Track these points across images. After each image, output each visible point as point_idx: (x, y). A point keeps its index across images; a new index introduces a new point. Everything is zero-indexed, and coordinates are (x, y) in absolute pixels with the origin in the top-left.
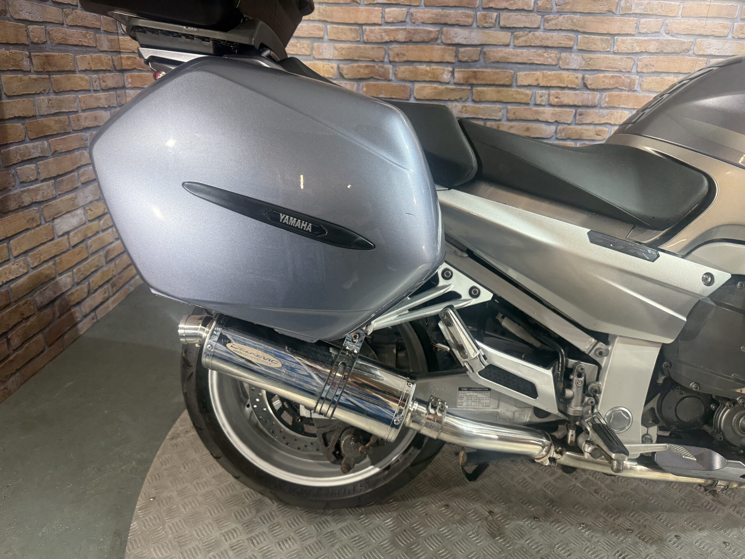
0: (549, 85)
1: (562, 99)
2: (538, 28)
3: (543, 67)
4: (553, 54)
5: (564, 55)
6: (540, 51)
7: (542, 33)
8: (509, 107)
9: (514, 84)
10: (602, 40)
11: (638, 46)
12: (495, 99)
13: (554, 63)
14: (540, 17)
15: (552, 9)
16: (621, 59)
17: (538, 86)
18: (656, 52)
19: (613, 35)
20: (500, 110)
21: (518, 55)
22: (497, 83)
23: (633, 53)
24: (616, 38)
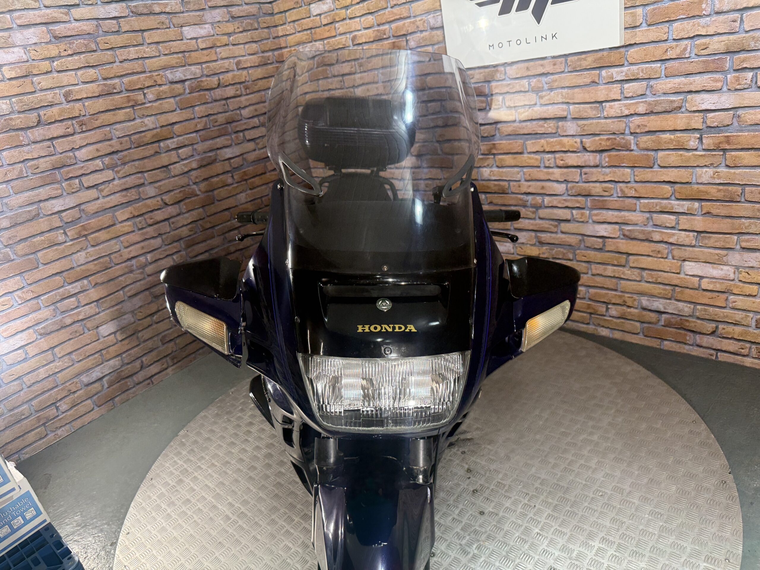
0: (553, 150)
1: (567, 161)
2: (536, 104)
3: (545, 136)
4: (552, 123)
5: (560, 124)
6: (541, 123)
7: (539, 108)
8: (525, 170)
9: (525, 151)
10: (591, 108)
11: (627, 109)
12: (513, 164)
13: (554, 131)
14: (535, 95)
15: (543, 87)
16: (613, 122)
17: (544, 152)
18: (646, 114)
19: (602, 102)
20: (518, 173)
21: (524, 128)
22: (512, 151)
23: (624, 116)
24: (604, 104)
